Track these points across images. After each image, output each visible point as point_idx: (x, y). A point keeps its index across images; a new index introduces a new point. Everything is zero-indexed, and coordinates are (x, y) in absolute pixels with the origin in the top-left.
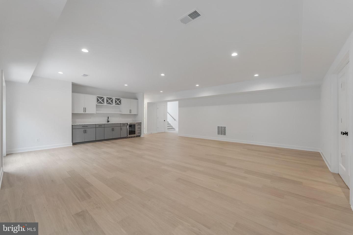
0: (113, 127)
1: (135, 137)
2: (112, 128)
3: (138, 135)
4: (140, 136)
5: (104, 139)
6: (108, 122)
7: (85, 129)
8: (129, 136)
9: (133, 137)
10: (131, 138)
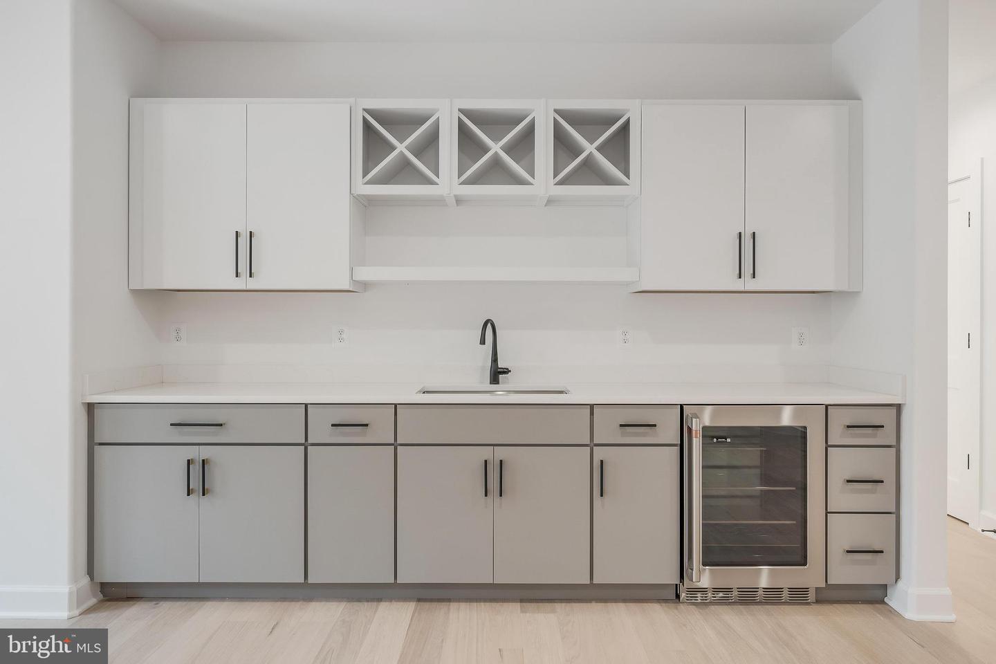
0: (501, 453)
1: (799, 596)
2: (486, 453)
3: (845, 573)
4: (885, 587)
5: (395, 585)
6: (495, 379)
7: (205, 452)
8: (704, 578)
9: (773, 597)
10: (725, 602)
